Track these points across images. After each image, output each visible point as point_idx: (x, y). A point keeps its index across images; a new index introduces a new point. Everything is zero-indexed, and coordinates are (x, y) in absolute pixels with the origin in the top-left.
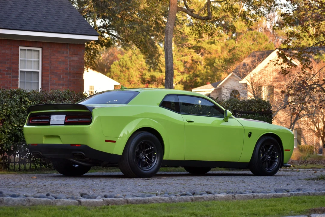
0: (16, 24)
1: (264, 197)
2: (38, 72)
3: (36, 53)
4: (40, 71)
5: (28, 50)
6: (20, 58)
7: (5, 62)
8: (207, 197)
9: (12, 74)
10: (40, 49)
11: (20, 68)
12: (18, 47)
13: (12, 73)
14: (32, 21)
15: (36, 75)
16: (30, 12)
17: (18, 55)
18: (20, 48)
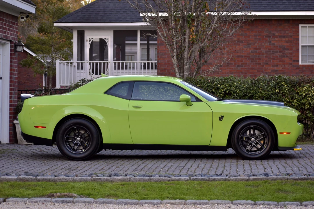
8: (104, 179)
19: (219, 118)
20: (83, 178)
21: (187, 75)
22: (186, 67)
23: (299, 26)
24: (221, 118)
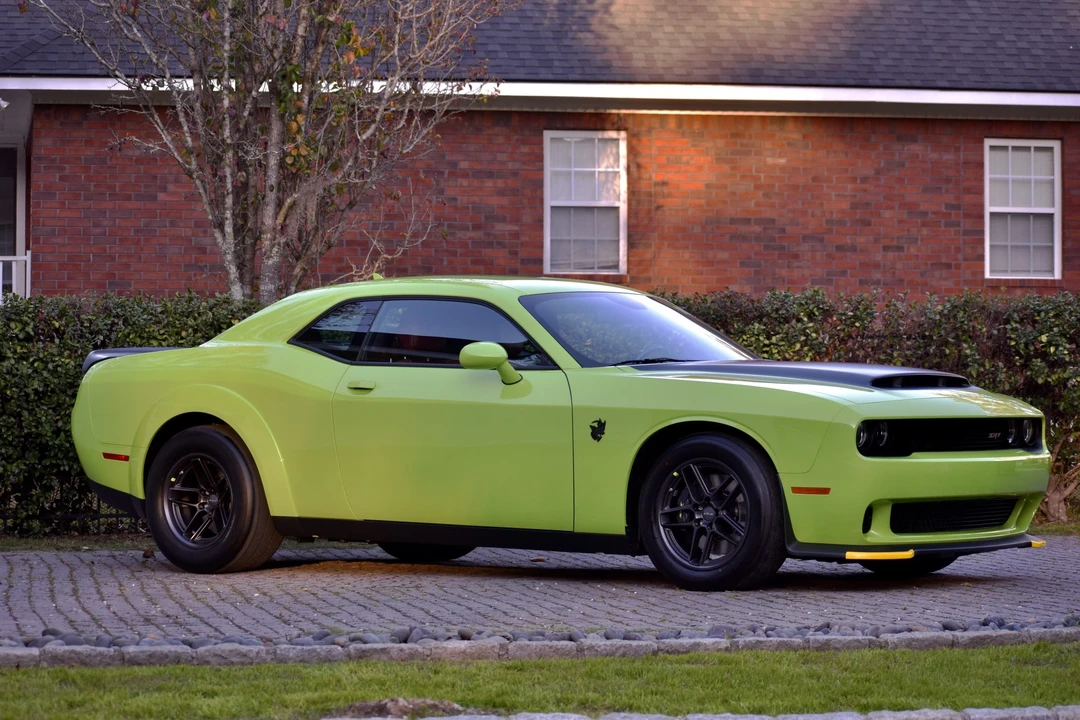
0: (965, 71)
1: (621, 651)
2: (1051, 216)
3: (1044, 156)
4: (1057, 211)
5: (1015, 148)
6: (990, 173)
7: (940, 188)
8: (402, 650)
9: (962, 225)
10: (1056, 145)
11: (991, 205)
12: (982, 142)
13: (961, 221)
14: (1025, 58)
15: (1042, 225)
16: (1028, 32)
17: (981, 165)
18: (988, 142)
19: (590, 431)
20: (314, 650)
21: (270, 291)
22: (270, 262)
23: (542, 135)
24: (598, 431)
